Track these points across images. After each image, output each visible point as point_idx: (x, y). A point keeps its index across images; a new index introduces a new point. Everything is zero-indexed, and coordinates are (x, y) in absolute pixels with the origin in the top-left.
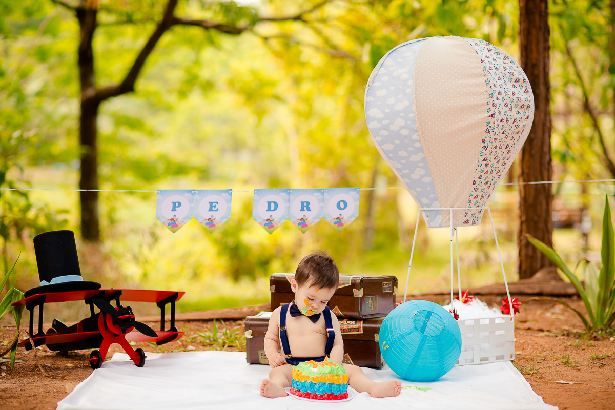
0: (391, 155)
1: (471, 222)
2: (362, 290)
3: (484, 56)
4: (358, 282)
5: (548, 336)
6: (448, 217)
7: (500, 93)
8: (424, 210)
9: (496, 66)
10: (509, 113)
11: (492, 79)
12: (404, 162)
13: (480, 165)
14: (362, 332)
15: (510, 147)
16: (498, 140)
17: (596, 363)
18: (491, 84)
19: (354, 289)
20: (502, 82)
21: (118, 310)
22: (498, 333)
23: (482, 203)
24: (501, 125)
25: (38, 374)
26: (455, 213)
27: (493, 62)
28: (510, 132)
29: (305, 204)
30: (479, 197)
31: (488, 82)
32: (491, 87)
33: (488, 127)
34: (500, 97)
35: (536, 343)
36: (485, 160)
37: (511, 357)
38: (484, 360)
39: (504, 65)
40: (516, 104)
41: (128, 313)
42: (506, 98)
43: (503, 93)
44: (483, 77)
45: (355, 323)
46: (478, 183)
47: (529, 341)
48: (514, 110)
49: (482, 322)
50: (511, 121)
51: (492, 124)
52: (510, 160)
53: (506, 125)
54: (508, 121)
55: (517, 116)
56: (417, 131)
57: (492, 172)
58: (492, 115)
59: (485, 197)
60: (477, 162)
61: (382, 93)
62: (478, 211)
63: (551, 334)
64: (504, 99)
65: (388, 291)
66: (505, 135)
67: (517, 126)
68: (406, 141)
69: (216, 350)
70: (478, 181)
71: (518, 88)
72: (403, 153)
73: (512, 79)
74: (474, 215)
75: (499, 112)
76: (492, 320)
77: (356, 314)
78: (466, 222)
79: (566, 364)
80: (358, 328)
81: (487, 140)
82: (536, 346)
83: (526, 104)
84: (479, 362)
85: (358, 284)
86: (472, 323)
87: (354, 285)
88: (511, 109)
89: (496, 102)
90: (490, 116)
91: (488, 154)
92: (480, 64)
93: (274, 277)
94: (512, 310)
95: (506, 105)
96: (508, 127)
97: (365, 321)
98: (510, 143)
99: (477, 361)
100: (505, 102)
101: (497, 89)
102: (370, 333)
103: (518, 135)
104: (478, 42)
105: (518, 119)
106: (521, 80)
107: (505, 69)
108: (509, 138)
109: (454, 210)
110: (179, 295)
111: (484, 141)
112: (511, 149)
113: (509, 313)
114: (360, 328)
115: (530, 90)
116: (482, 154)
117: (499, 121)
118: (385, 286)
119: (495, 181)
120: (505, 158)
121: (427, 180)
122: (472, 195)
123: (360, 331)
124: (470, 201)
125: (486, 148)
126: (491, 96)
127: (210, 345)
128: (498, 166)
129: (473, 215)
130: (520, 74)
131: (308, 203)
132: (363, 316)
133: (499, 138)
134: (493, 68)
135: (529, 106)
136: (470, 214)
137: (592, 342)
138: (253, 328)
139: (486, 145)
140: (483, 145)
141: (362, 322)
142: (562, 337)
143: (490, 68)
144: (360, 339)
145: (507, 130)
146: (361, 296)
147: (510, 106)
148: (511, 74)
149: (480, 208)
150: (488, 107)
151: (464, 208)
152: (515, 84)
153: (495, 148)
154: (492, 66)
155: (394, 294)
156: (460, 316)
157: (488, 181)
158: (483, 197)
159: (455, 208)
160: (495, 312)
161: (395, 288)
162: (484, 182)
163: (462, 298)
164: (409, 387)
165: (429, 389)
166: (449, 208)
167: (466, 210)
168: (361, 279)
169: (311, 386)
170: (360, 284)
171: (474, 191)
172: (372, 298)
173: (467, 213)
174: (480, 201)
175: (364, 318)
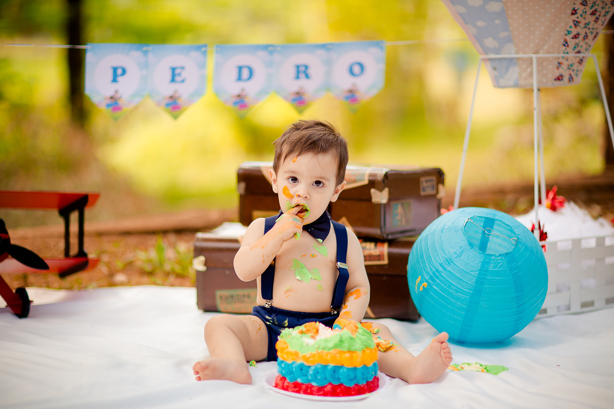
1: (566, 78)
2: (386, 192)
4: (380, 177)
6: (529, 70)
8: (490, 60)
14: (385, 262)
19: (373, 191)
22: (609, 260)
23: (584, 46)
26: (540, 62)
29: (302, 69)
30: (581, 37)
38: (587, 305)
45: (376, 245)
46: (580, 12)
49: (584, 244)
59: (591, 37)
62: (578, 60)
65: (430, 191)
70: (580, 9)
74: (572, 65)
76: (600, 240)
77: (375, 231)
78: (559, 78)
80: (379, 256)
84: (579, 309)
85: (379, 182)
86: (568, 246)
87: (372, 183)
93: (245, 170)
97: (392, 243)
99: (576, 307)
102: (399, 263)
109: (538, 58)
110: (90, 199)
114: (383, 254)
118: (425, 185)
119: (607, 10)
122: (569, 32)
123: (383, 260)
124: (566, 44)
127: (150, 274)
129: (570, 67)
131: (306, 67)
132: (388, 235)
136: (565, 64)
138: (207, 254)
141: (386, 245)
144: (382, 272)
146: (385, 201)
151: (556, 55)
155: (439, 196)
156: (548, 235)
157: (596, 11)
158: (586, 37)
159: (540, 55)
160: (602, 225)
161: (440, 187)
162: (589, 12)
163: (546, 202)
164: (469, 364)
165: (504, 369)
166: (531, 55)
167: (559, 58)
168: (384, 173)
169: (301, 370)
170: (383, 181)
171: (573, 25)
172: (402, 205)
173: (560, 63)
174: (582, 43)
175: (390, 237)
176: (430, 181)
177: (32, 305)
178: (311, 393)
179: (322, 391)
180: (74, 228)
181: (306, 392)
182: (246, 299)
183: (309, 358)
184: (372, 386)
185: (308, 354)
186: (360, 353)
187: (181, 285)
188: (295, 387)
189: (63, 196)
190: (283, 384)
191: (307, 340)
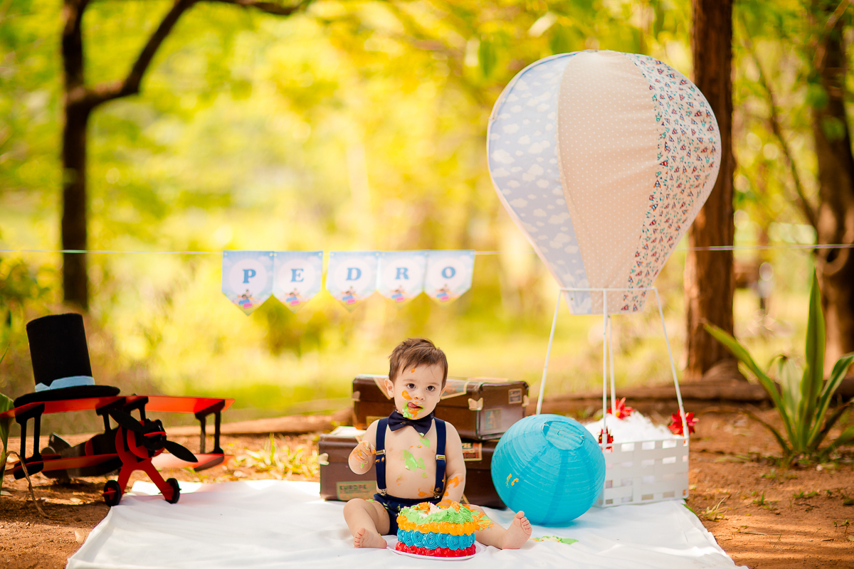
0: (523, 215)
1: (631, 308)
2: (481, 401)
3: (653, 80)
4: (476, 389)
5: (731, 462)
6: (600, 301)
7: (674, 132)
8: (568, 292)
9: (669, 93)
10: (686, 159)
11: (664, 112)
12: (540, 224)
13: (645, 230)
14: (480, 459)
15: (687, 205)
16: (671, 197)
17: (801, 505)
18: (663, 120)
19: (470, 400)
20: (677, 117)
21: (143, 424)
22: (666, 461)
23: (647, 282)
24: (675, 175)
25: (33, 513)
26: (610, 295)
27: (666, 88)
28: (688, 185)
30: (643, 274)
31: (658, 117)
32: (663, 124)
33: (659, 179)
34: (674, 137)
35: (716, 474)
36: (653, 223)
37: (684, 494)
38: (647, 498)
39: (681, 92)
40: (697, 146)
41: (158, 430)
42: (683, 138)
43: (679, 131)
44: (653, 110)
45: (472, 445)
46: (642, 255)
47: (707, 471)
48: (694, 155)
49: (645, 447)
50: (689, 171)
51: (663, 175)
52: (686, 223)
53: (682, 176)
54: (685, 170)
55: (698, 164)
56: (560, 183)
57: (662, 240)
58: (664, 163)
60: (642, 226)
61: (511, 129)
62: (641, 293)
63: (734, 459)
64: (680, 140)
65: (516, 401)
66: (680, 190)
67: (697, 178)
68: (545, 196)
69: (276, 479)
70: (643, 252)
71: (700, 125)
72: (539, 213)
73: (690, 113)
74: (636, 297)
75: (674, 158)
76: (659, 444)
77: (472, 433)
78: (625, 308)
79: (759, 505)
80: (474, 454)
81: (657, 196)
82: (716, 478)
83: (710, 147)
84: (640, 501)
85: (475, 393)
86: (631, 447)
87: (470, 394)
88: (689, 154)
89: (669, 144)
90: (661, 164)
91: (657, 215)
92: (648, 92)
93: (359, 380)
94: (685, 429)
95: (683, 148)
96: (685, 179)
97: (485, 443)
98: (687, 200)
99: (637, 499)
100: (681, 144)
101: (671, 127)
103: (698, 189)
104: (644, 60)
105: (698, 168)
106: (704, 114)
107: (682, 98)
108: (686, 193)
109: (608, 292)
110: (226, 402)
111: (652, 198)
112: (689, 208)
113: (681, 433)
114: (478, 453)
115: (716, 127)
116: (649, 215)
117: (674, 170)
118: (512, 395)
119: (666, 251)
120: (679, 220)
121: (573, 249)
122: (633, 271)
123: (478, 457)
124: (631, 280)
125: (654, 207)
126: (663, 136)
127: (266, 470)
128: (669, 231)
129: (634, 299)
130: (702, 104)
132: (482, 437)
133: (672, 194)
134: (666, 97)
135: (714, 150)
136: (631, 297)
137: (794, 473)
138: (330, 451)
139: (655, 203)
140: (651, 203)
141: (480, 445)
142: (751, 464)
143: (662, 97)
144: (477, 468)
145: (684, 182)
146: (479, 409)
147: (687, 149)
148: (691, 105)
149: (644, 289)
150: (659, 151)
151: (622, 289)
152: (695, 118)
153: (667, 207)
154: (664, 94)
155: (524, 405)
156: (614, 438)
157: (656, 253)
158: (648, 273)
159: (610, 289)
160: (662, 431)
161: (525, 397)
162: (650, 253)
163: (615, 411)
164: (548, 537)
165: (575, 541)
166: (602, 289)
167: (625, 292)
168: (479, 385)
169: (418, 537)
170: (479, 392)
171: (637, 265)
172: (494, 411)
173: (626, 296)
174: (644, 279)
175: (484, 439)
176: (518, 392)
177: (181, 492)
178: (424, 554)
179: (433, 553)
180: (210, 429)
181: (420, 553)
182: (362, 490)
183: (423, 527)
184: (471, 551)
185: (422, 524)
186: (462, 524)
187: (298, 480)
188: (412, 550)
189: (200, 401)
190: (402, 547)
191: (421, 514)
